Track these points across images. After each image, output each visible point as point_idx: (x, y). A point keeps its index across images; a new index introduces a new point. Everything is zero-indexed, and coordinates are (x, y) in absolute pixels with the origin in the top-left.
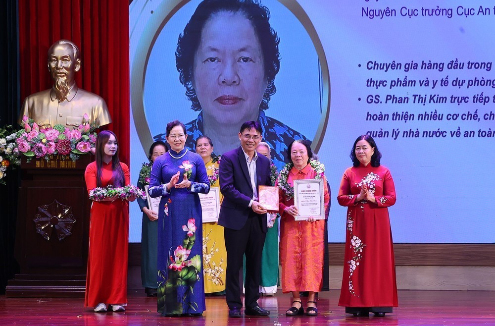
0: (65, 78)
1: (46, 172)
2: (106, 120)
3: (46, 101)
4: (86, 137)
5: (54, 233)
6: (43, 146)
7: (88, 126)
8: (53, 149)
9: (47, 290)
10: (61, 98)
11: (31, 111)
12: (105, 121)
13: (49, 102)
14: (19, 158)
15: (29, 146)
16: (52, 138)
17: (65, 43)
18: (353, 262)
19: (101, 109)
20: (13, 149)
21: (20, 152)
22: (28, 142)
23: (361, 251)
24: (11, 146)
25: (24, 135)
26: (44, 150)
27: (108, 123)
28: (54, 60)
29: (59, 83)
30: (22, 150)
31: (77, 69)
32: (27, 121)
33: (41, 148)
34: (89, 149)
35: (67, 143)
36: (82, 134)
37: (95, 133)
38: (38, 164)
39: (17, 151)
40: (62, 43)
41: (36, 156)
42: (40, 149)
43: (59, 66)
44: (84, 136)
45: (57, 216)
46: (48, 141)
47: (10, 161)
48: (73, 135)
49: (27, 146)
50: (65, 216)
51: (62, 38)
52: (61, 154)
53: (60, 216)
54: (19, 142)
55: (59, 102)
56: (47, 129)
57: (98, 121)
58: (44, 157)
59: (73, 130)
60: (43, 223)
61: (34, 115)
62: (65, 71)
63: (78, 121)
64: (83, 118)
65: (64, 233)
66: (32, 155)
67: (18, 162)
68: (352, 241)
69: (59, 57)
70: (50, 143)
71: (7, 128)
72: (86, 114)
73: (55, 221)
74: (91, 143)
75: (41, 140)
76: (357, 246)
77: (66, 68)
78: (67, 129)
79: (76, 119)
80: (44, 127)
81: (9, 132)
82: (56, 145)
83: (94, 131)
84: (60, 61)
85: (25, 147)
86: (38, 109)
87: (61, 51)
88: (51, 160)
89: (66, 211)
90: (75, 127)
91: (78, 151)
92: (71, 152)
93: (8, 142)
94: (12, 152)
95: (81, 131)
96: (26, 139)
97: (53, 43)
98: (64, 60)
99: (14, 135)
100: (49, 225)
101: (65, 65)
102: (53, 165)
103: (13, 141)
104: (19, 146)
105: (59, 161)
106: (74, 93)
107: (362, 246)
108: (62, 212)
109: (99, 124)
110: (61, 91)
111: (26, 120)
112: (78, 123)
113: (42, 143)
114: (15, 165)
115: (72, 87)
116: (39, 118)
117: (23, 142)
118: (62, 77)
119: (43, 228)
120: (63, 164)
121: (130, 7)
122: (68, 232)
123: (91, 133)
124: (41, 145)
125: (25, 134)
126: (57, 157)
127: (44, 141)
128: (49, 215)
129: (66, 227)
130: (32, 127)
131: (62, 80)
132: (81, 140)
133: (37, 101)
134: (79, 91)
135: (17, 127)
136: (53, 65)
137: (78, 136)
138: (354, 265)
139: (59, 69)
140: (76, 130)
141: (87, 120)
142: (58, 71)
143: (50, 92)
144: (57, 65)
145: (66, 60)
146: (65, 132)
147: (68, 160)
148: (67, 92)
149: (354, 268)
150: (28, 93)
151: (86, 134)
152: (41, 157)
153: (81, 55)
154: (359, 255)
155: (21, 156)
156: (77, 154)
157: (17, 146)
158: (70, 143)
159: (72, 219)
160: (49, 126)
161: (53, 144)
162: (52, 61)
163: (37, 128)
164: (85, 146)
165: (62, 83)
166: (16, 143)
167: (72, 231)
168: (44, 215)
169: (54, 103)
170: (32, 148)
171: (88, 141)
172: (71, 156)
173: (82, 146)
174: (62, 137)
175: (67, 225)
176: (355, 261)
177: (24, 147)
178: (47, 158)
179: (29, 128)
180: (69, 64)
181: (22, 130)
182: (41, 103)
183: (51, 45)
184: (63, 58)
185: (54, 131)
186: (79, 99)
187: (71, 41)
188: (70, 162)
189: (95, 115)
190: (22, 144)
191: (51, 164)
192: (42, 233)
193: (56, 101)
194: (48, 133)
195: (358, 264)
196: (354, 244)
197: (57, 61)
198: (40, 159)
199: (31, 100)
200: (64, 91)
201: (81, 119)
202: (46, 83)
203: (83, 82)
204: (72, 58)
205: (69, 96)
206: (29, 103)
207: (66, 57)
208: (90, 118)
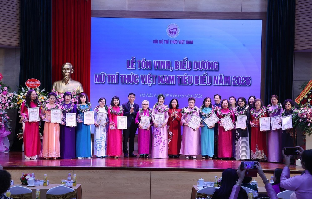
3: (61, 84)
4: (75, 97)
6: (60, 99)
7: (75, 93)
10: (66, 83)
11: (56, 87)
12: (81, 91)
13: (62, 84)
19: (80, 87)
27: (83, 91)
29: (66, 78)
31: (72, 73)
32: (54, 91)
33: (59, 100)
40: (67, 64)
43: (66, 72)
46: (61, 98)
51: (67, 62)
56: (61, 94)
57: (79, 91)
63: (72, 91)
64: (74, 90)
71: (47, 93)
72: (75, 88)
74: (76, 99)
77: (68, 72)
80: (60, 93)
84: (66, 70)
86: (58, 86)
87: (67, 67)
97: (64, 63)
106: (71, 81)
107: (172, 134)
115: (70, 79)
116: (58, 89)
118: (67, 75)
123: (77, 95)
124: (59, 99)
127: (60, 98)
131: (66, 77)
134: (73, 80)
136: (64, 71)
139: (66, 73)
143: (62, 80)
144: (65, 71)
148: (68, 81)
149: (169, 142)
150: (55, 81)
151: (75, 95)
153: (74, 68)
162: (63, 70)
164: (74, 99)
169: (64, 85)
171: (75, 98)
173: (73, 100)
180: (69, 71)
182: (59, 84)
184: (67, 69)
187: (70, 63)
189: (78, 89)
193: (65, 84)
195: (171, 140)
196: (170, 134)
200: (67, 80)
202: (61, 77)
203: (74, 77)
204: (70, 69)
205: (69, 82)
206: (55, 84)
207: (68, 68)
208: (76, 90)
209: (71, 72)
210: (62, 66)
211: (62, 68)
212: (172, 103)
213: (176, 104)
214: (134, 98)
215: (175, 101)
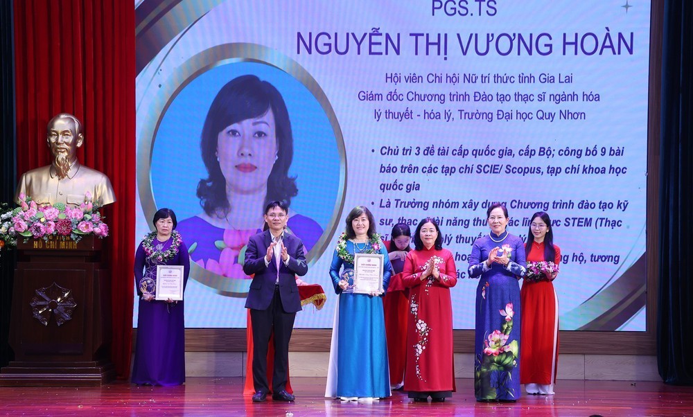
0: (66, 154)
1: (45, 253)
2: (109, 197)
3: (45, 178)
4: (89, 217)
5: (52, 317)
6: (41, 225)
7: (90, 205)
8: (52, 229)
9: (44, 378)
10: (61, 175)
11: (29, 188)
12: (109, 199)
13: (48, 179)
14: (15, 238)
15: (27, 226)
16: (52, 217)
17: (66, 116)
18: (419, 346)
19: (105, 187)
20: (9, 228)
21: (16, 232)
22: (25, 221)
23: (427, 334)
24: (6, 225)
25: (20, 213)
26: (42, 230)
27: (112, 201)
28: (54, 135)
29: (60, 159)
30: (19, 230)
31: (79, 144)
32: (25, 199)
33: (39, 227)
34: (91, 229)
35: (67, 223)
36: (84, 213)
37: (98, 213)
38: (36, 244)
39: (13, 231)
40: (63, 116)
41: (33, 236)
42: (38, 229)
43: (59, 141)
44: (86, 215)
45: (57, 299)
46: (47, 221)
47: (5, 241)
48: (75, 214)
49: (24, 225)
50: (65, 300)
51: (63, 112)
52: (61, 235)
53: (59, 300)
54: (15, 221)
55: (59, 179)
56: (45, 208)
57: (101, 201)
58: (43, 237)
59: (75, 209)
60: (40, 307)
61: (32, 193)
62: (66, 146)
63: (80, 199)
64: (86, 197)
65: (64, 319)
66: (30, 235)
67: (14, 242)
68: (418, 325)
69: (60, 132)
70: (50, 222)
72: (88, 192)
73: (54, 305)
74: (94, 223)
75: (39, 220)
76: (423, 330)
77: (67, 143)
78: (68, 208)
79: (77, 198)
80: (43, 206)
81: (5, 210)
82: (56, 225)
83: (96, 210)
84: (60, 136)
85: (22, 226)
86: (36, 186)
87: (61, 124)
88: (50, 240)
89: (66, 295)
90: (77, 206)
91: (79, 231)
92: (71, 232)
93: (3, 221)
94: (8, 232)
95: (83, 210)
96: (23, 218)
97: (53, 116)
98: (65, 135)
99: (9, 214)
100: (48, 310)
101: (66, 140)
102: (53, 245)
103: (8, 220)
104: (15, 226)
105: (58, 241)
106: (76, 170)
107: (428, 329)
108: (62, 295)
109: (102, 203)
110: (62, 167)
111: (23, 197)
112: (80, 202)
113: (41, 222)
114: (11, 246)
115: (74, 163)
116: (37, 196)
117: (20, 222)
118: (63, 152)
119: (40, 312)
120: (63, 245)
121: (138, 79)
122: (67, 317)
123: (94, 212)
124: (39, 224)
125: (22, 213)
126: (56, 237)
127: (43, 220)
128: (47, 299)
129: (65, 312)
130: (29, 205)
131: (62, 156)
132: (83, 220)
133: (36, 177)
134: (82, 168)
135: (13, 205)
136: (53, 140)
137: (80, 215)
138: (420, 349)
139: (59, 144)
140: (77, 209)
141: (89, 198)
142: (59, 146)
143: (49, 168)
144: (57, 139)
145: (67, 135)
146: (66, 211)
147: (68, 241)
148: (69, 168)
149: (420, 352)
150: (26, 169)
151: (88, 213)
152: (39, 237)
153: (83, 130)
154: (425, 339)
155: (18, 236)
156: (78, 235)
157: (13, 226)
158: (71, 222)
159: (72, 302)
160: (48, 205)
161: (53, 223)
162: (51, 135)
163: (35, 207)
164: (87, 225)
165: (63, 159)
166: (12, 222)
167: (71, 316)
168: (42, 299)
169: (54, 180)
170: (29, 227)
171: (90, 220)
172: (72, 236)
173: (84, 225)
174: (62, 217)
175: (66, 309)
176: (421, 345)
177: (20, 227)
178: (45, 238)
179: (26, 207)
180: (70, 139)
181: (18, 209)
182: (40, 180)
183: (50, 120)
184: (64, 133)
185: (53, 210)
186: (81, 176)
187: (73, 115)
188: (70, 243)
189: (98, 194)
190: (19, 223)
191: (50, 245)
192: (40, 317)
193: (56, 178)
194: (47, 212)
195: (424, 348)
196: (419, 328)
197: (58, 135)
198: (38, 239)
199: (29, 177)
201: (83, 197)
202: (46, 159)
203: (86, 158)
204: (73, 132)
205: (71, 172)
206: (26, 179)
207: (67, 131)
208: (93, 196)
209: (75, 142)
210: (49, 126)
211: (47, 131)
212: (421, 233)
213: (435, 234)
214: (283, 218)
215: (429, 225)
